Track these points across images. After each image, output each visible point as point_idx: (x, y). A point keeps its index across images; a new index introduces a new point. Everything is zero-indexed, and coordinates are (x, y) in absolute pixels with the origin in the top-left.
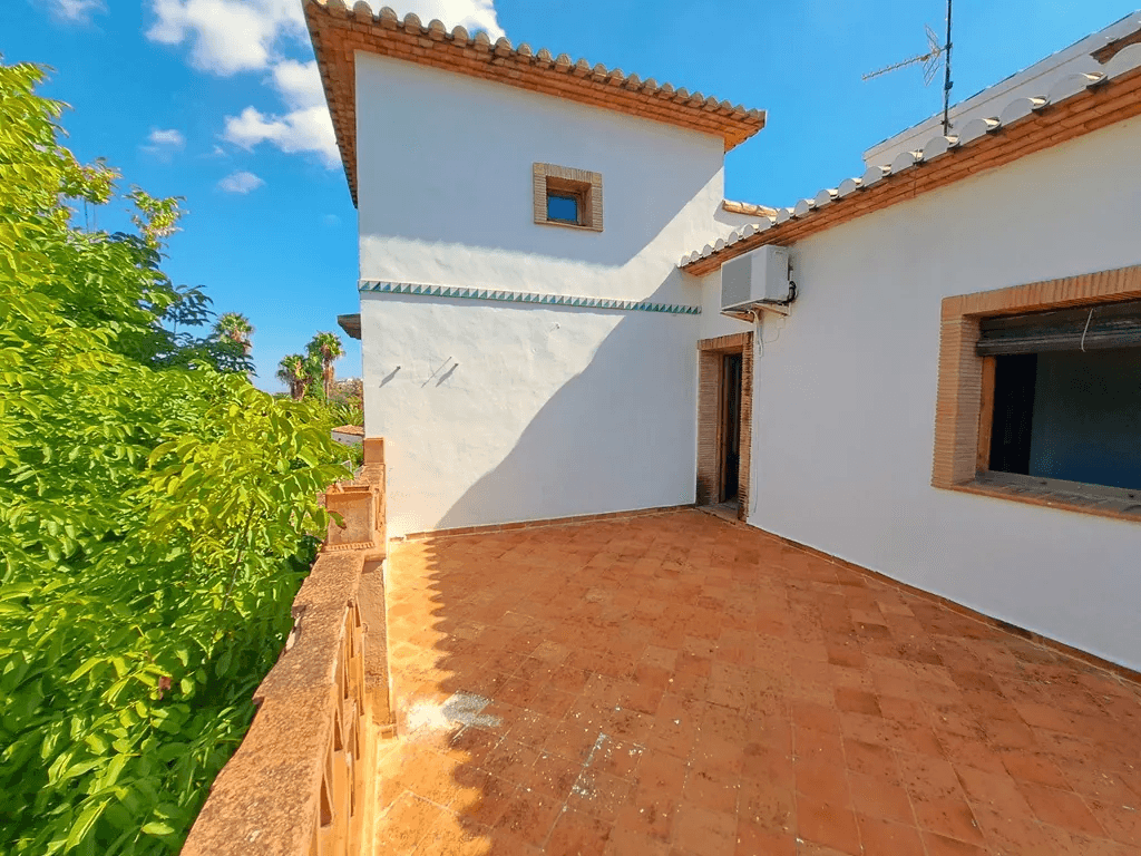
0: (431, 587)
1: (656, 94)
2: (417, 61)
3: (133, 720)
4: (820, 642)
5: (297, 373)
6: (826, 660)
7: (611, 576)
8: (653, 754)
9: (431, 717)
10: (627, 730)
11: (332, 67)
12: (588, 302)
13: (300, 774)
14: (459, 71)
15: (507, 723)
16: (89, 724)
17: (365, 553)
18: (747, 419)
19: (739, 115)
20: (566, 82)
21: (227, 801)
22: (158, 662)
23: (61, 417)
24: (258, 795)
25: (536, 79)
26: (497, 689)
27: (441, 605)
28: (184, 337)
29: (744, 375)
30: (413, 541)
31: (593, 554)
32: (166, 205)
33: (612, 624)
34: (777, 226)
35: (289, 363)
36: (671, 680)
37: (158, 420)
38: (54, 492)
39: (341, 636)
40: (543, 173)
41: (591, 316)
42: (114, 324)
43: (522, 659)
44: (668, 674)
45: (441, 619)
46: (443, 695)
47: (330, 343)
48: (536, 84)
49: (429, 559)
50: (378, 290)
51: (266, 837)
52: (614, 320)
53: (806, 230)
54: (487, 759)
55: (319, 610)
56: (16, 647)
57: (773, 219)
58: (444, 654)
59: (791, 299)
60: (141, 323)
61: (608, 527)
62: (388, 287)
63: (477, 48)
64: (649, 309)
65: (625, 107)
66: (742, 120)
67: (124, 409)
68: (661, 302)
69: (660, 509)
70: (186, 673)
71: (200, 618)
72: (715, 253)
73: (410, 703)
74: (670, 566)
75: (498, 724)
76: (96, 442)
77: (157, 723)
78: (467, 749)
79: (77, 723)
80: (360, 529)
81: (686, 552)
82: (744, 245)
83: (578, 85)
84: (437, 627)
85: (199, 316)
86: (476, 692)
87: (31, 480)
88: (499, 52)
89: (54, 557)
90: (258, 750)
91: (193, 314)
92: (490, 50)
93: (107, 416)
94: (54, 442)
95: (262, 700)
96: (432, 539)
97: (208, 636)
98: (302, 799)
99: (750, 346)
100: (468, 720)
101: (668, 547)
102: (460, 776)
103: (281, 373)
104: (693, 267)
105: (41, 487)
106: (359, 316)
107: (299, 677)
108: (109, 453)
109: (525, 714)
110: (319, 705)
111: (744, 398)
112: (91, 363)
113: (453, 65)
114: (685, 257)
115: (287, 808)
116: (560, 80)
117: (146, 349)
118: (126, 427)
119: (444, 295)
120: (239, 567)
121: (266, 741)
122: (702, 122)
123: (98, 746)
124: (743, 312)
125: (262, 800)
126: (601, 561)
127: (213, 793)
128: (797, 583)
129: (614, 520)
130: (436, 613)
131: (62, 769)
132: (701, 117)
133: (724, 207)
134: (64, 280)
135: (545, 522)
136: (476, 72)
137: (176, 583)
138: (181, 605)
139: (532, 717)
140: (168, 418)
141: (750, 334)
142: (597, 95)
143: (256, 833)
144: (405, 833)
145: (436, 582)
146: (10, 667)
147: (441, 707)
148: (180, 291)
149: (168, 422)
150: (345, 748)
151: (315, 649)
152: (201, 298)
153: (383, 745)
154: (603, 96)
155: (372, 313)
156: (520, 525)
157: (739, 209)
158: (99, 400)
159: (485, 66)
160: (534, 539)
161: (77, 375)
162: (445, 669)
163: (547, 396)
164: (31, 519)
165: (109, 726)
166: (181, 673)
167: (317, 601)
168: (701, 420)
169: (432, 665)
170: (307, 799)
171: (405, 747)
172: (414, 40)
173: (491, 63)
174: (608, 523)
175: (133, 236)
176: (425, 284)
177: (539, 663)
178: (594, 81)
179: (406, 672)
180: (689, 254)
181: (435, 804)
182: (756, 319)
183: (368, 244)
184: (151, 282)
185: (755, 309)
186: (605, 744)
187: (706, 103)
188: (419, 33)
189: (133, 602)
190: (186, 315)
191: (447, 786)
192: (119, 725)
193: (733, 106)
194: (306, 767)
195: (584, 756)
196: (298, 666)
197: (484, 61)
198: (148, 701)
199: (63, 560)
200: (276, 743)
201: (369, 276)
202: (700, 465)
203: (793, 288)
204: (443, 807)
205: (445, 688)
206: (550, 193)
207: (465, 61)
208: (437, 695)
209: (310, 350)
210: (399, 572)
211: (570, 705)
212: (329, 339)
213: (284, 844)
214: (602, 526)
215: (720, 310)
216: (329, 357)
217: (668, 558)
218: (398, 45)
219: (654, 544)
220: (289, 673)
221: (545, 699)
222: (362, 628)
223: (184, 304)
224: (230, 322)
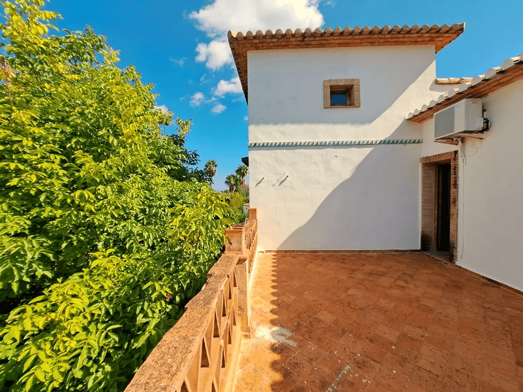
0: (273, 275)
1: (390, 32)
2: (271, 49)
3: (161, 307)
4: (510, 349)
5: (232, 182)
6: (513, 362)
7: (364, 284)
8: (377, 386)
9: (266, 334)
10: (363, 367)
11: (239, 60)
12: (353, 143)
13: (191, 342)
14: (289, 48)
15: (300, 346)
16: (149, 305)
17: (240, 256)
18: (455, 201)
19: (444, 30)
20: (340, 39)
21: (165, 344)
22: (169, 287)
23: (151, 198)
24: (175, 345)
25: (324, 42)
26: (297, 329)
27: (276, 284)
28: (190, 170)
29: (452, 177)
30: (268, 254)
31: (354, 271)
32: (187, 123)
33: (360, 309)
34: (472, 87)
35: (229, 178)
36: (393, 347)
37: (179, 200)
38: (148, 224)
39: (221, 289)
40: (328, 84)
41: (354, 149)
42: (169, 166)
43: (311, 317)
44: (392, 343)
45: (275, 290)
46: (271, 325)
47: (244, 169)
48: (325, 44)
49: (273, 263)
50: (255, 146)
51: (172, 363)
52: (368, 150)
53: (496, 86)
54: (288, 361)
55: (216, 277)
56: (134, 275)
57: (468, 84)
58: (275, 307)
59: (486, 128)
60: (177, 165)
61: (364, 257)
62: (259, 144)
63: (296, 36)
64: (389, 143)
65: (372, 44)
66: (447, 32)
67: (169, 196)
68: (396, 139)
69: (396, 251)
70: (178, 293)
71: (183, 274)
72: (430, 109)
73: (258, 325)
74: (401, 283)
75: (295, 345)
76: (160, 207)
77: (168, 310)
78: (279, 353)
79: (146, 304)
80: (238, 245)
81: (412, 276)
82: (449, 101)
83: (346, 39)
84: (273, 294)
85: (195, 162)
86: (287, 328)
87: (143, 219)
88: (306, 35)
89: (146, 246)
90: (180, 328)
91: (193, 161)
92: (302, 35)
93: (164, 197)
94: (150, 207)
95: (187, 308)
96: (276, 254)
97: (185, 281)
98: (188, 352)
99: (456, 159)
100: (282, 340)
101: (400, 273)
102: (274, 365)
103: (226, 182)
104: (416, 118)
105: (145, 222)
106: (248, 158)
107: (201, 302)
108: (164, 211)
109: (309, 344)
110: (205, 315)
111: (453, 190)
112: (159, 180)
113: (286, 46)
114: (410, 113)
115: (182, 354)
116: (336, 40)
117: (179, 175)
118: (169, 202)
119: (282, 146)
120: (199, 256)
121: (183, 325)
122: (419, 39)
123: (150, 314)
124: (450, 140)
125: (175, 348)
126: (359, 275)
127: (162, 340)
128: (493, 306)
129: (368, 254)
130: (273, 287)
131: (140, 319)
132: (419, 37)
133: (436, 82)
134: (154, 152)
135: (330, 251)
136: (297, 46)
137: (179, 259)
138: (180, 268)
139: (312, 347)
140: (182, 199)
141: (456, 152)
142: (356, 41)
143: (170, 360)
144: (248, 383)
145: (275, 273)
146: (132, 281)
147: (270, 331)
148: (189, 153)
149: (182, 200)
150: (221, 337)
151: (210, 292)
152: (196, 155)
153: (244, 341)
154: (359, 41)
155: (253, 155)
156: (317, 252)
157: (446, 82)
158: (162, 192)
159: (300, 43)
160: (324, 259)
161: (156, 185)
162: (274, 314)
163: (330, 190)
164: (141, 232)
165: (154, 308)
166: (176, 293)
167: (217, 273)
168: (423, 202)
169: (269, 310)
170: (190, 352)
171: (253, 344)
172: (270, 41)
173: (303, 41)
174: (364, 255)
175: (177, 135)
176: (274, 142)
177: (319, 321)
178: (354, 35)
179: (258, 311)
180: (413, 112)
181: (261, 374)
182: (460, 143)
183: (252, 128)
184: (179, 151)
185: (459, 137)
186: (349, 371)
187: (421, 29)
188: (271, 37)
189: (165, 264)
190: (191, 162)
191: (267, 369)
192: (157, 308)
193: (440, 26)
194: (193, 340)
195: (337, 374)
196: (202, 298)
197: (300, 41)
198: (166, 302)
199: (149, 247)
200: (187, 327)
201: (252, 141)
202: (423, 228)
203: (487, 121)
204: (265, 376)
205: (273, 322)
206: (332, 93)
207: (290, 43)
208: (269, 325)
209: (237, 173)
210: (261, 267)
211: (332, 345)
212: (243, 168)
213: (177, 368)
214: (362, 256)
215: (434, 139)
216: (243, 175)
217: (399, 279)
218: (264, 44)
219: (391, 269)
220: (199, 300)
221: (319, 339)
222: (237, 288)
223: (191, 157)
224: (210, 163)
